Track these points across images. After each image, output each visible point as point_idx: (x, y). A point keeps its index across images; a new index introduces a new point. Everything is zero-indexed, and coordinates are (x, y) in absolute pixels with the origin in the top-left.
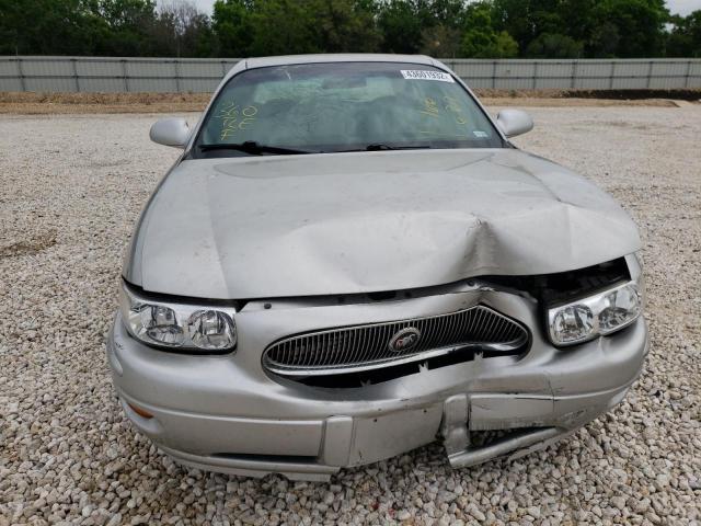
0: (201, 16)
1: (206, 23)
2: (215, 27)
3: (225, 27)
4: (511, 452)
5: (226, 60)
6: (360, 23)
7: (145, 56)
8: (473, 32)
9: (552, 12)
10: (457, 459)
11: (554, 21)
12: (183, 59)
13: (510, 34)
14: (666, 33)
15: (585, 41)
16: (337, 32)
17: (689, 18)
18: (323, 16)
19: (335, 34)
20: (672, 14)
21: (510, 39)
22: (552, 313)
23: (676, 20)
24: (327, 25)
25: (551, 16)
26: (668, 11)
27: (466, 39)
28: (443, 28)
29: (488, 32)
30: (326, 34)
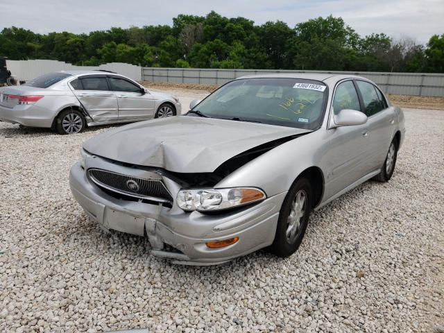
0: (419, 46)
1: (421, 50)
2: (427, 52)
3: (434, 52)
5: (425, 74)
7: (372, 71)
12: (395, 73)
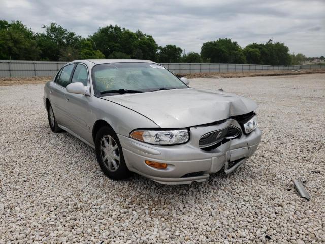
4: (237, 167)
6: (29, 44)
8: (85, 50)
9: (116, 43)
10: (227, 171)
11: (118, 47)
13: (101, 51)
14: (158, 53)
15: (131, 55)
16: (17, 48)
17: (165, 48)
18: (7, 40)
19: (16, 49)
20: (159, 46)
21: (101, 53)
22: (245, 125)
23: (160, 48)
24: (11, 44)
25: (116, 44)
26: (157, 45)
27: (82, 53)
28: (71, 48)
29: (92, 50)
30: (10, 48)
